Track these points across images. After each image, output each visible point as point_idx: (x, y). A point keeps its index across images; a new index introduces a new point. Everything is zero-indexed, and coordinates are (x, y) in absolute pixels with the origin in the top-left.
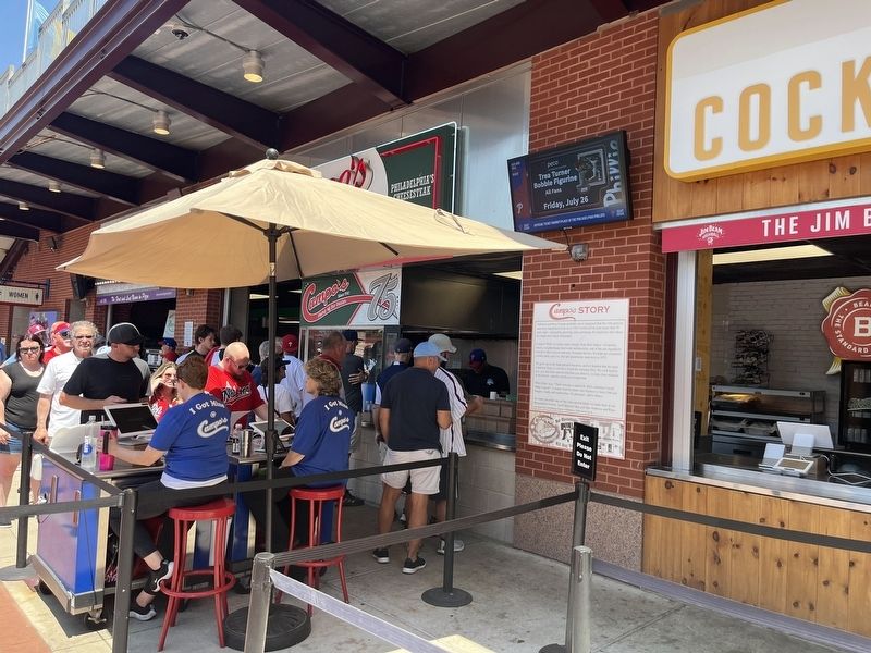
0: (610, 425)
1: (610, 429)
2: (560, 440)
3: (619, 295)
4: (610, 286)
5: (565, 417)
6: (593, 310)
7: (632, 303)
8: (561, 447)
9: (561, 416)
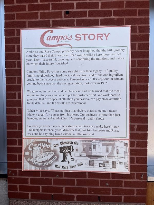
0: (113, 145)
1: (113, 147)
2: (59, 163)
3: (119, 23)
4: (109, 13)
5: (64, 141)
6: (92, 37)
7: (133, 30)
8: (61, 169)
9: (59, 141)
